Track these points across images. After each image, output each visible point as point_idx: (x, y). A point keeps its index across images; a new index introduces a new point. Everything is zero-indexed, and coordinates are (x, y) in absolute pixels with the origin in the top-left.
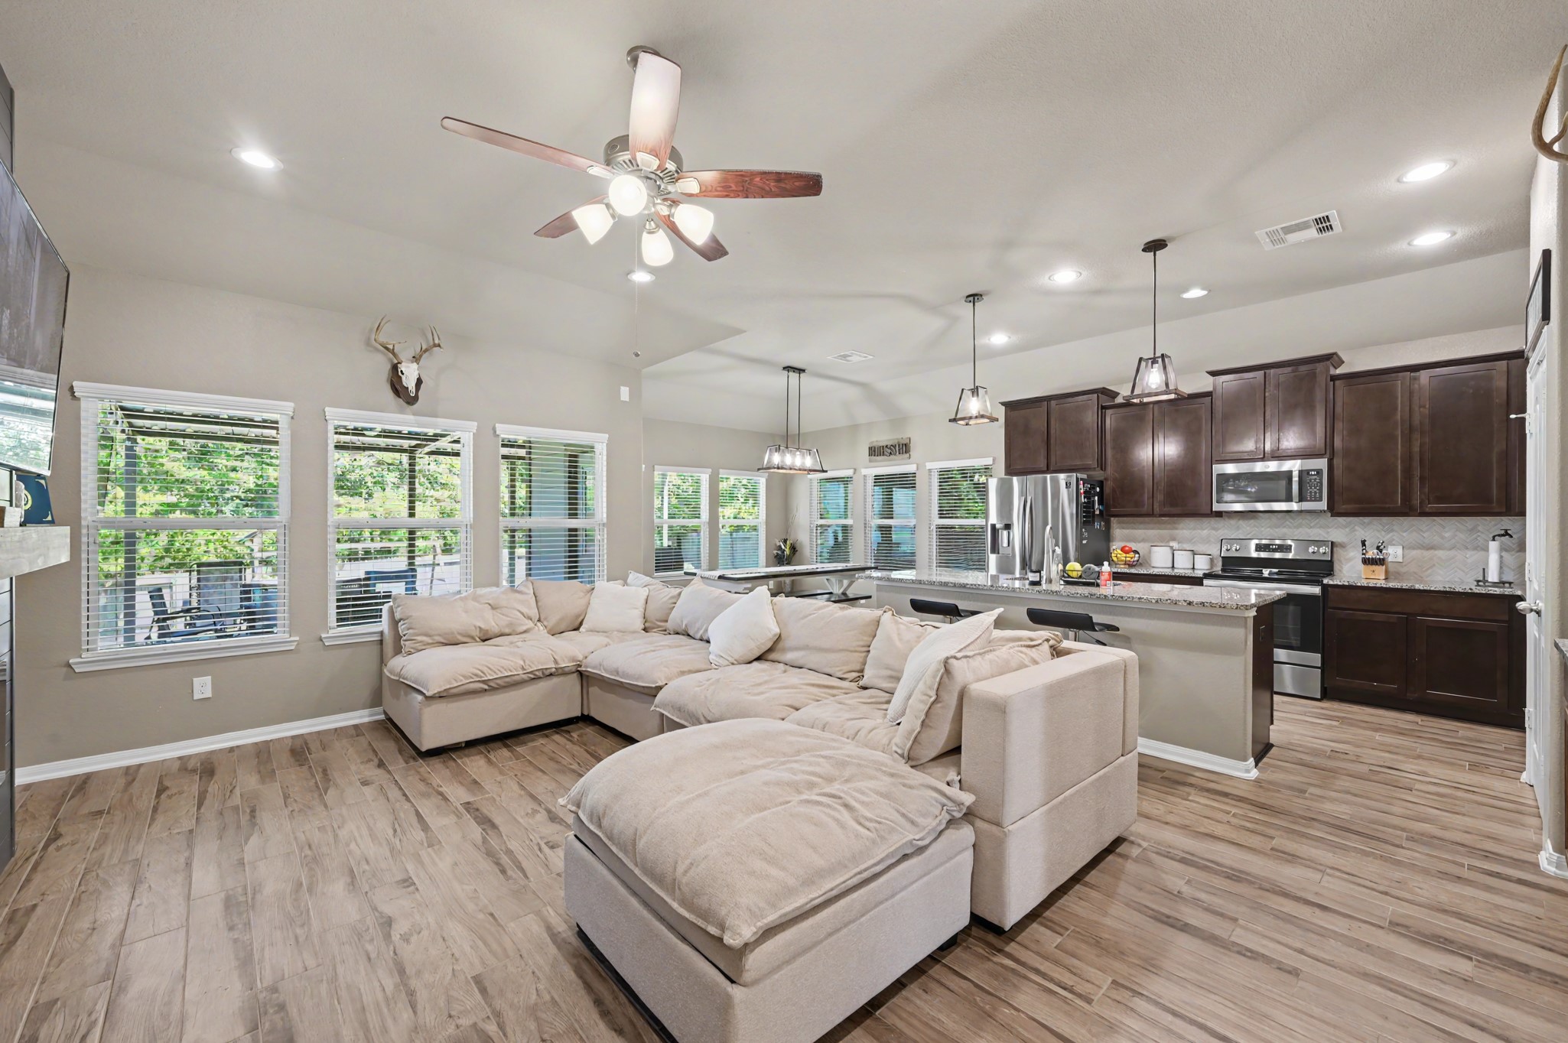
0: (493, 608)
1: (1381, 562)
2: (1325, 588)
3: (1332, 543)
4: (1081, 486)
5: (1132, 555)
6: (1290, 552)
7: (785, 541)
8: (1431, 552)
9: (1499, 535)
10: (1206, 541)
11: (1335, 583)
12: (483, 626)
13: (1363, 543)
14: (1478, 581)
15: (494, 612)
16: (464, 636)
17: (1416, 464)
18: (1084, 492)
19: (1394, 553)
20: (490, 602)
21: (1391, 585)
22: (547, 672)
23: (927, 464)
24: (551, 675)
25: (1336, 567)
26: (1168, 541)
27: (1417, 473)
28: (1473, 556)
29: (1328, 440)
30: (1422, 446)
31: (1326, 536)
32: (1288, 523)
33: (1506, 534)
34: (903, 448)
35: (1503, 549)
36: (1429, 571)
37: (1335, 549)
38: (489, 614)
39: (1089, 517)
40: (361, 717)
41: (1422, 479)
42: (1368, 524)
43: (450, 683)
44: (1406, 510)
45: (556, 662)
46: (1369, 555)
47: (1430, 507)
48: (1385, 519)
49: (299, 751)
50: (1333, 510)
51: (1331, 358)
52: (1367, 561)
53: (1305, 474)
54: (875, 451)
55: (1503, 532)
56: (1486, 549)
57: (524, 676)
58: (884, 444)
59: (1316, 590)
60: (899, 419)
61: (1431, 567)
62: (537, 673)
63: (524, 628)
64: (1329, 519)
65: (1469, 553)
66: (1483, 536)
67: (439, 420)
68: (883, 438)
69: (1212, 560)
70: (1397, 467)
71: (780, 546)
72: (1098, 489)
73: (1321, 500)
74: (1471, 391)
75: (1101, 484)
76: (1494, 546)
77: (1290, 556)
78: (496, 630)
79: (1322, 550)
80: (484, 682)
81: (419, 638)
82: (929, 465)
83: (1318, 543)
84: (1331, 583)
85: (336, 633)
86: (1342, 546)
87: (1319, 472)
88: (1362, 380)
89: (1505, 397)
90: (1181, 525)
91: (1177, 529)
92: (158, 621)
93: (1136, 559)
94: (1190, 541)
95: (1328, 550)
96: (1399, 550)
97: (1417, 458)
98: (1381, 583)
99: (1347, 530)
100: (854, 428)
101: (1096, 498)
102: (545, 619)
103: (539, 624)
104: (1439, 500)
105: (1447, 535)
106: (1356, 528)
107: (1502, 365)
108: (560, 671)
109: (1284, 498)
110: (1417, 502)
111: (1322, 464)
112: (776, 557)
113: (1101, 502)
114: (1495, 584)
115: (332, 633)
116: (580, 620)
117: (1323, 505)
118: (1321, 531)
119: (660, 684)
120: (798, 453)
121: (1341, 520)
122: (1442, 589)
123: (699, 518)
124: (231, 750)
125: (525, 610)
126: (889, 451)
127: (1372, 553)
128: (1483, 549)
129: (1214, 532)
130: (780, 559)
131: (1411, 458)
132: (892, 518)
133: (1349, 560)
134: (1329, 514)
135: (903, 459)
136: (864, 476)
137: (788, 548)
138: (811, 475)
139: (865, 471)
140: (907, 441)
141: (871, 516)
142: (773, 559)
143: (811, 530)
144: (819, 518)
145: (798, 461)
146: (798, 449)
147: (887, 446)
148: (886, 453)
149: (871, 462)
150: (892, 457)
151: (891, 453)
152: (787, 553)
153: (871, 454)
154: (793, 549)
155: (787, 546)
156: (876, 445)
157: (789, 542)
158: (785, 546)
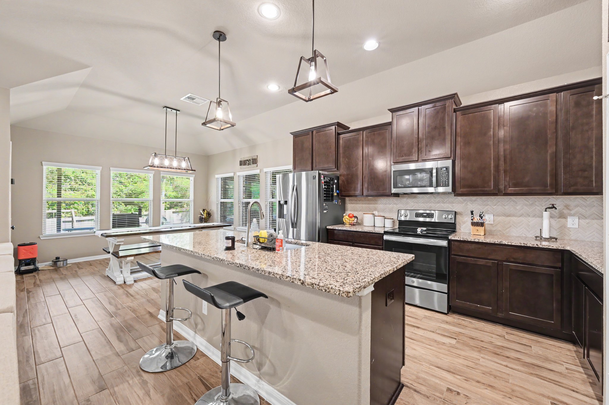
1: (482, 225)
2: (450, 242)
3: (455, 212)
4: (322, 178)
5: (353, 219)
6: (433, 218)
7: (204, 210)
8: (509, 218)
9: (549, 208)
10: (391, 211)
11: (456, 239)
13: (472, 213)
14: (536, 237)
17: (502, 162)
18: (325, 182)
19: (488, 219)
21: (488, 240)
23: (264, 169)
25: (458, 227)
26: (373, 211)
27: (502, 168)
28: (533, 221)
29: (452, 149)
30: (504, 150)
31: (452, 208)
32: (432, 200)
33: (553, 207)
34: (254, 161)
35: (551, 217)
36: (508, 230)
37: (457, 216)
39: (329, 197)
41: (505, 171)
42: (475, 201)
44: (496, 192)
46: (475, 220)
47: (511, 190)
48: (484, 198)
50: (456, 192)
51: (454, 97)
52: (474, 224)
53: (439, 170)
54: (243, 163)
55: (551, 206)
56: (542, 217)
59: (444, 243)
60: (253, 146)
61: (509, 228)
64: (452, 198)
65: (530, 219)
66: (538, 208)
68: (246, 156)
69: (394, 222)
70: (490, 164)
71: (201, 213)
72: (336, 181)
73: (448, 186)
74: (534, 114)
75: (338, 178)
76: (546, 214)
77: (433, 220)
79: (450, 217)
82: (265, 170)
83: (448, 212)
84: (453, 239)
86: (461, 214)
87: (447, 168)
88: (472, 110)
89: (554, 118)
90: (379, 202)
91: (376, 204)
93: (355, 221)
94: (383, 210)
95: (453, 216)
96: (492, 217)
97: (502, 159)
98: (482, 239)
99: (463, 204)
100: (234, 152)
101: (335, 186)
104: (515, 185)
105: (518, 208)
106: (468, 203)
107: (553, 96)
109: (428, 184)
110: (502, 187)
111: (449, 163)
112: (199, 218)
113: (338, 188)
114: (546, 239)
117: (449, 189)
118: (450, 206)
120: (175, 159)
121: (460, 198)
122: (519, 245)
127: (477, 219)
128: (539, 217)
129: (395, 205)
130: (202, 220)
131: (499, 160)
132: (251, 198)
133: (464, 223)
134: (453, 195)
135: (254, 167)
136: (239, 176)
137: (205, 214)
138: (217, 176)
139: (238, 174)
140: (256, 157)
141: (242, 197)
142: (198, 220)
143: (217, 204)
144: (221, 198)
145: (175, 164)
146: (176, 157)
147: (247, 160)
148: (247, 164)
149: (241, 169)
150: (250, 166)
151: (249, 164)
152: (205, 216)
153: (241, 165)
154: (209, 214)
155: (205, 213)
156: (243, 159)
157: (206, 211)
158: (204, 213)
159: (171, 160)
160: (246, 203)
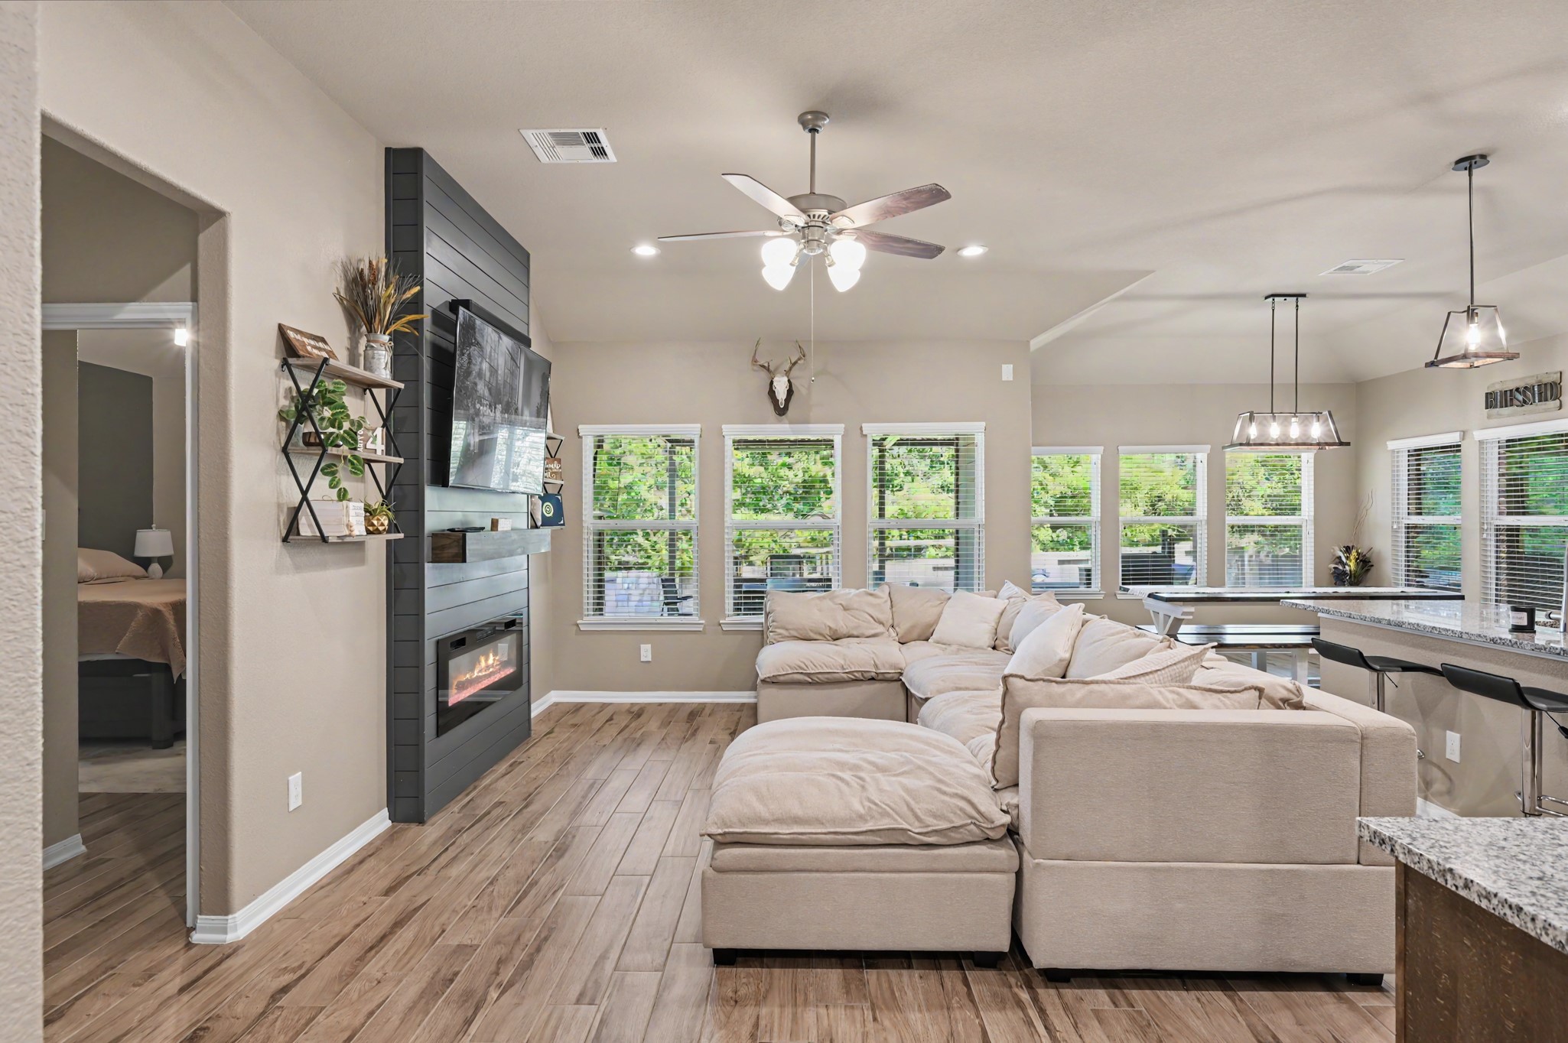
0: (846, 609)
7: (1348, 550)
12: (832, 626)
15: (845, 612)
16: (816, 633)
20: (843, 603)
22: (868, 675)
24: (873, 679)
34: (1549, 391)
38: (840, 615)
40: (749, 697)
43: (778, 670)
45: (876, 666)
49: (695, 714)
54: (1498, 399)
57: (845, 676)
58: (1512, 386)
60: (1542, 342)
62: (856, 674)
63: (873, 632)
67: (811, 425)
68: (1514, 376)
71: (1340, 558)
78: (844, 630)
80: (808, 675)
81: (779, 631)
85: (731, 619)
92: (667, 604)
102: (898, 626)
103: (891, 629)
108: (880, 677)
112: (1334, 573)
115: (728, 620)
116: (932, 630)
119: (929, 696)
120: (1293, 419)
123: (1192, 514)
124: (660, 704)
125: (876, 614)
126: (1521, 398)
130: (1340, 577)
132: (1527, 514)
135: (1546, 410)
136: (1481, 442)
137: (1353, 561)
138: (1392, 445)
139: (1478, 435)
140: (1555, 378)
141: (1496, 511)
142: (1327, 576)
143: (1395, 531)
144: (1409, 514)
145: (1295, 431)
146: (1295, 414)
147: (1517, 390)
148: (1515, 402)
149: (1489, 417)
150: (1526, 407)
151: (1525, 402)
152: (1352, 565)
153: (1489, 405)
154: (1366, 564)
155: (1352, 557)
156: (1498, 388)
157: (1354, 553)
158: (1347, 558)
159: (1286, 423)
160: (1508, 530)
